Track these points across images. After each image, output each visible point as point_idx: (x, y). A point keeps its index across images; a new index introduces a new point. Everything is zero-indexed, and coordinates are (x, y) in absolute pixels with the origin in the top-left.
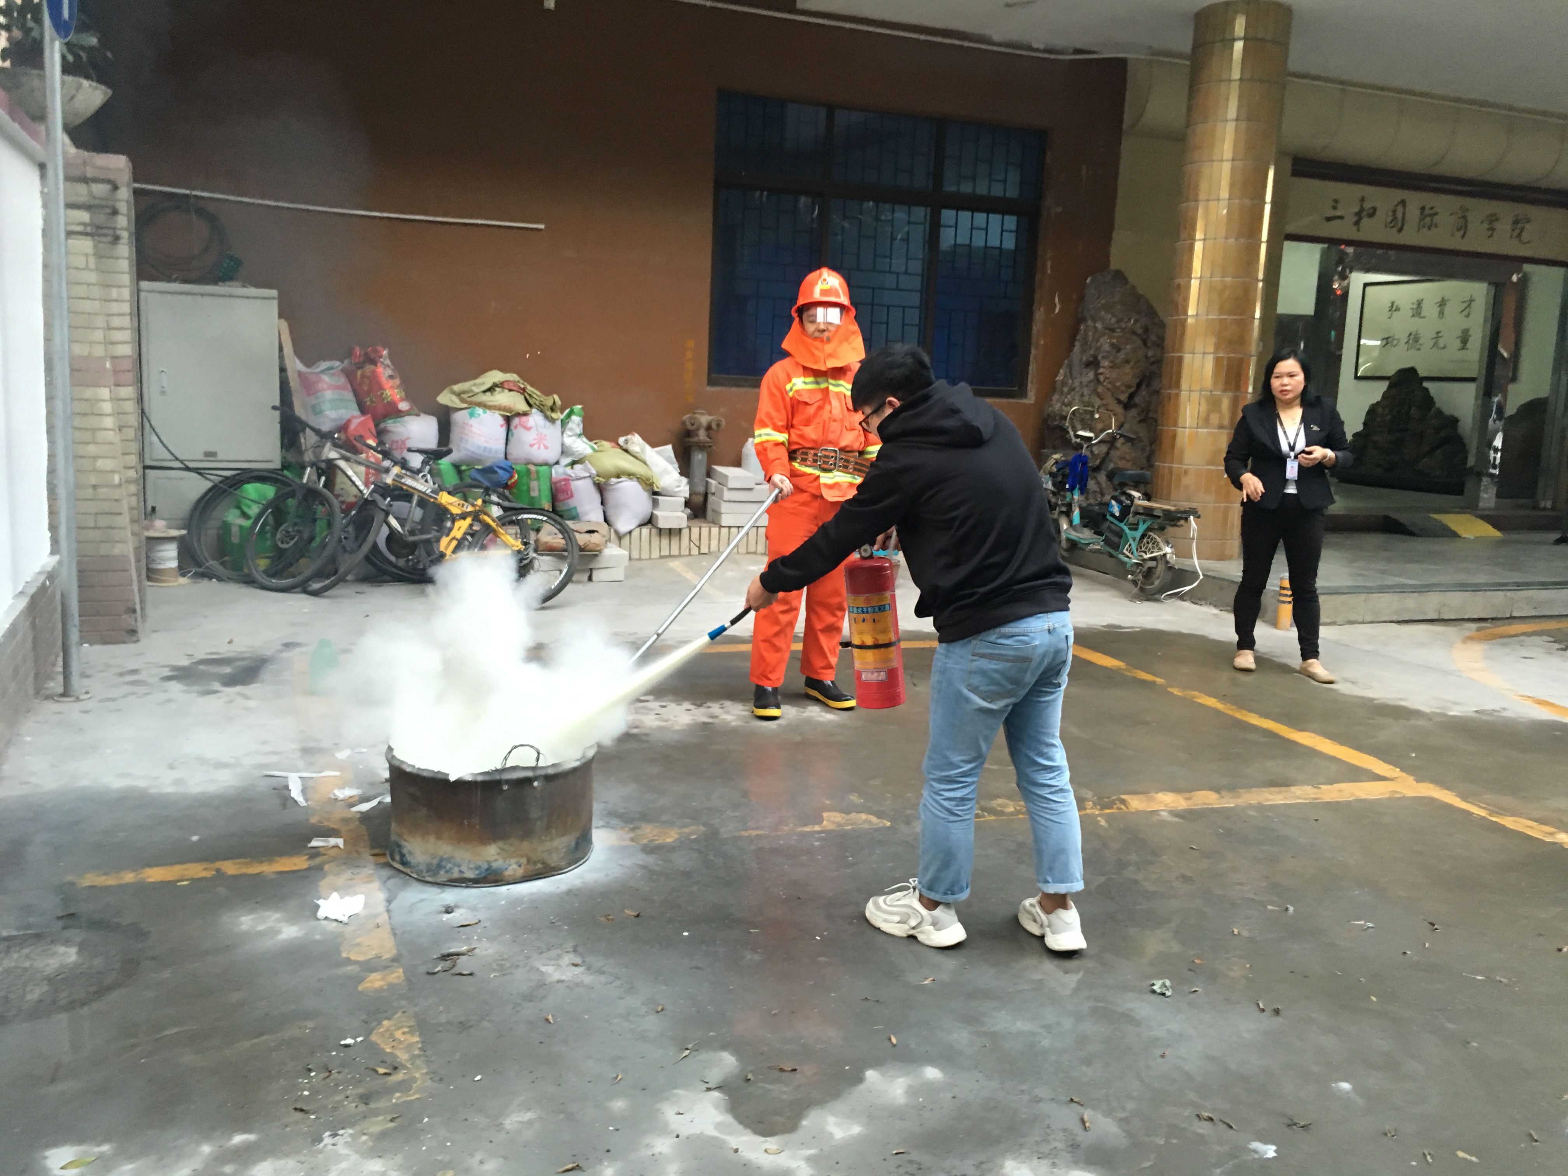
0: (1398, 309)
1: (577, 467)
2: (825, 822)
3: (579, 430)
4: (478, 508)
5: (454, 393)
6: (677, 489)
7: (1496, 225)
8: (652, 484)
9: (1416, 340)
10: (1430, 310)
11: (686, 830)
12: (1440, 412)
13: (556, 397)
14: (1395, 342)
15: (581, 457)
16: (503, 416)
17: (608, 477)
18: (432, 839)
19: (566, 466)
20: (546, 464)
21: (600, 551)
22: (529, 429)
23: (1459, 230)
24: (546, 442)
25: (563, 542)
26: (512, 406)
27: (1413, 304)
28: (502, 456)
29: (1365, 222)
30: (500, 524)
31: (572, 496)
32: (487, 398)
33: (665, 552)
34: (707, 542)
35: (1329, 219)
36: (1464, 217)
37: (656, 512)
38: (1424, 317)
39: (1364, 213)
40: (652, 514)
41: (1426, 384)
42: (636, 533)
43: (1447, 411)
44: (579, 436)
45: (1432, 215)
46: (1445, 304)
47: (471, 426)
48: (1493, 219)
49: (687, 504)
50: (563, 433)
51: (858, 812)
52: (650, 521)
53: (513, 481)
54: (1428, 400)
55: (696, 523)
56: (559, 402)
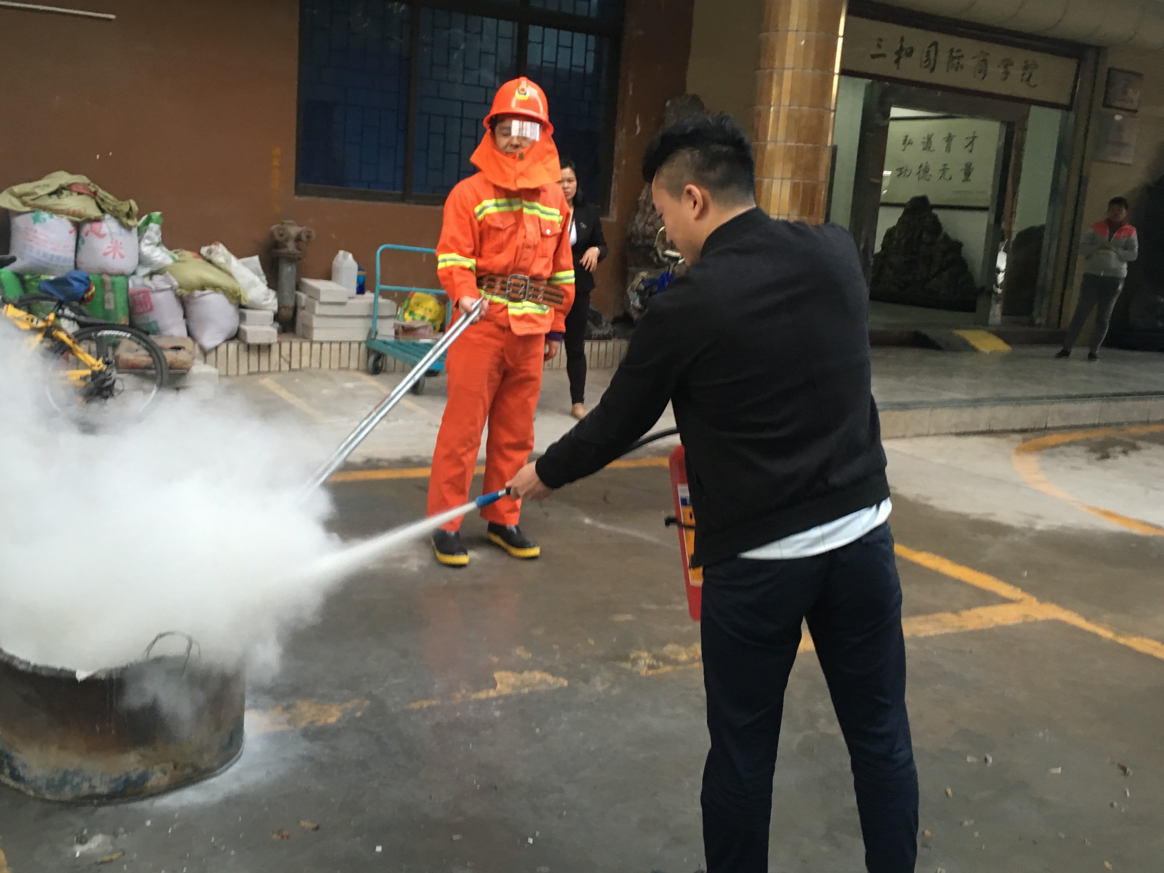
0: (910, 143)
1: (157, 278)
2: (499, 686)
3: (157, 239)
4: (50, 324)
5: (13, 194)
6: (265, 303)
7: (1010, 68)
8: (239, 298)
9: (927, 170)
10: (938, 143)
11: (349, 705)
12: (946, 237)
13: (133, 203)
14: (908, 173)
15: (162, 267)
16: (73, 222)
17: (192, 289)
18: (54, 749)
19: (144, 276)
20: (122, 274)
21: (188, 369)
22: (102, 236)
23: (980, 72)
24: (122, 252)
25: (150, 360)
26: (82, 211)
27: (924, 138)
28: (72, 264)
29: (904, 61)
30: (76, 340)
31: (151, 309)
32: (53, 201)
33: (254, 368)
34: (298, 357)
35: (874, 57)
36: (985, 61)
37: (244, 327)
38: (933, 151)
39: (903, 53)
40: (239, 329)
41: (935, 211)
42: (222, 349)
43: (952, 236)
44: (158, 245)
45: (959, 57)
46: (952, 139)
47: (36, 232)
48: (1007, 63)
49: (277, 318)
50: (139, 242)
51: (531, 670)
52: (237, 336)
53: (90, 293)
54: (937, 226)
55: (285, 337)
56: (135, 208)
